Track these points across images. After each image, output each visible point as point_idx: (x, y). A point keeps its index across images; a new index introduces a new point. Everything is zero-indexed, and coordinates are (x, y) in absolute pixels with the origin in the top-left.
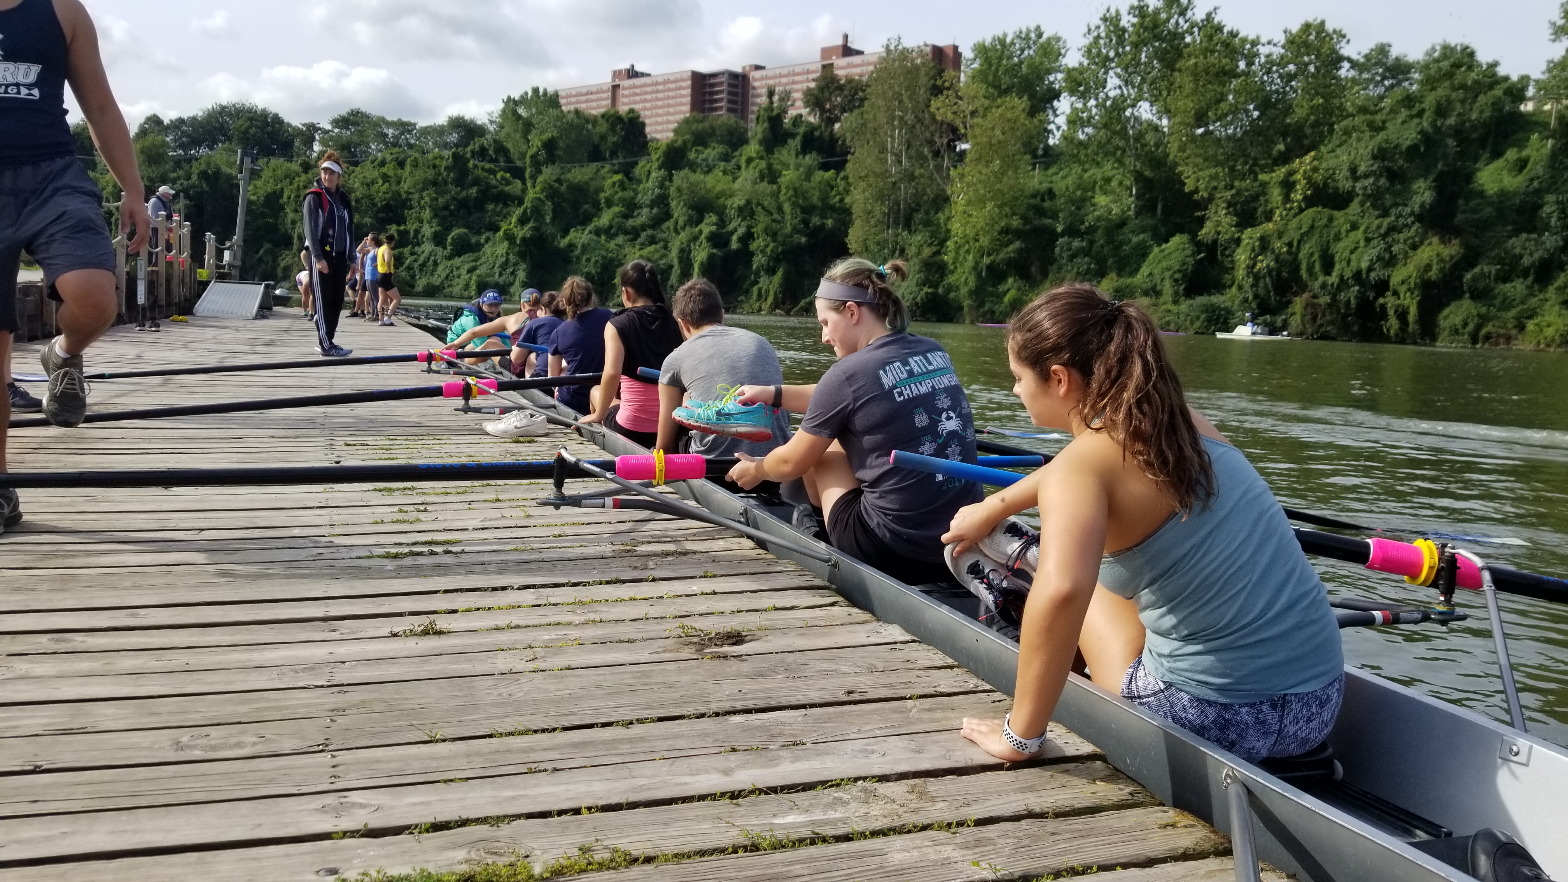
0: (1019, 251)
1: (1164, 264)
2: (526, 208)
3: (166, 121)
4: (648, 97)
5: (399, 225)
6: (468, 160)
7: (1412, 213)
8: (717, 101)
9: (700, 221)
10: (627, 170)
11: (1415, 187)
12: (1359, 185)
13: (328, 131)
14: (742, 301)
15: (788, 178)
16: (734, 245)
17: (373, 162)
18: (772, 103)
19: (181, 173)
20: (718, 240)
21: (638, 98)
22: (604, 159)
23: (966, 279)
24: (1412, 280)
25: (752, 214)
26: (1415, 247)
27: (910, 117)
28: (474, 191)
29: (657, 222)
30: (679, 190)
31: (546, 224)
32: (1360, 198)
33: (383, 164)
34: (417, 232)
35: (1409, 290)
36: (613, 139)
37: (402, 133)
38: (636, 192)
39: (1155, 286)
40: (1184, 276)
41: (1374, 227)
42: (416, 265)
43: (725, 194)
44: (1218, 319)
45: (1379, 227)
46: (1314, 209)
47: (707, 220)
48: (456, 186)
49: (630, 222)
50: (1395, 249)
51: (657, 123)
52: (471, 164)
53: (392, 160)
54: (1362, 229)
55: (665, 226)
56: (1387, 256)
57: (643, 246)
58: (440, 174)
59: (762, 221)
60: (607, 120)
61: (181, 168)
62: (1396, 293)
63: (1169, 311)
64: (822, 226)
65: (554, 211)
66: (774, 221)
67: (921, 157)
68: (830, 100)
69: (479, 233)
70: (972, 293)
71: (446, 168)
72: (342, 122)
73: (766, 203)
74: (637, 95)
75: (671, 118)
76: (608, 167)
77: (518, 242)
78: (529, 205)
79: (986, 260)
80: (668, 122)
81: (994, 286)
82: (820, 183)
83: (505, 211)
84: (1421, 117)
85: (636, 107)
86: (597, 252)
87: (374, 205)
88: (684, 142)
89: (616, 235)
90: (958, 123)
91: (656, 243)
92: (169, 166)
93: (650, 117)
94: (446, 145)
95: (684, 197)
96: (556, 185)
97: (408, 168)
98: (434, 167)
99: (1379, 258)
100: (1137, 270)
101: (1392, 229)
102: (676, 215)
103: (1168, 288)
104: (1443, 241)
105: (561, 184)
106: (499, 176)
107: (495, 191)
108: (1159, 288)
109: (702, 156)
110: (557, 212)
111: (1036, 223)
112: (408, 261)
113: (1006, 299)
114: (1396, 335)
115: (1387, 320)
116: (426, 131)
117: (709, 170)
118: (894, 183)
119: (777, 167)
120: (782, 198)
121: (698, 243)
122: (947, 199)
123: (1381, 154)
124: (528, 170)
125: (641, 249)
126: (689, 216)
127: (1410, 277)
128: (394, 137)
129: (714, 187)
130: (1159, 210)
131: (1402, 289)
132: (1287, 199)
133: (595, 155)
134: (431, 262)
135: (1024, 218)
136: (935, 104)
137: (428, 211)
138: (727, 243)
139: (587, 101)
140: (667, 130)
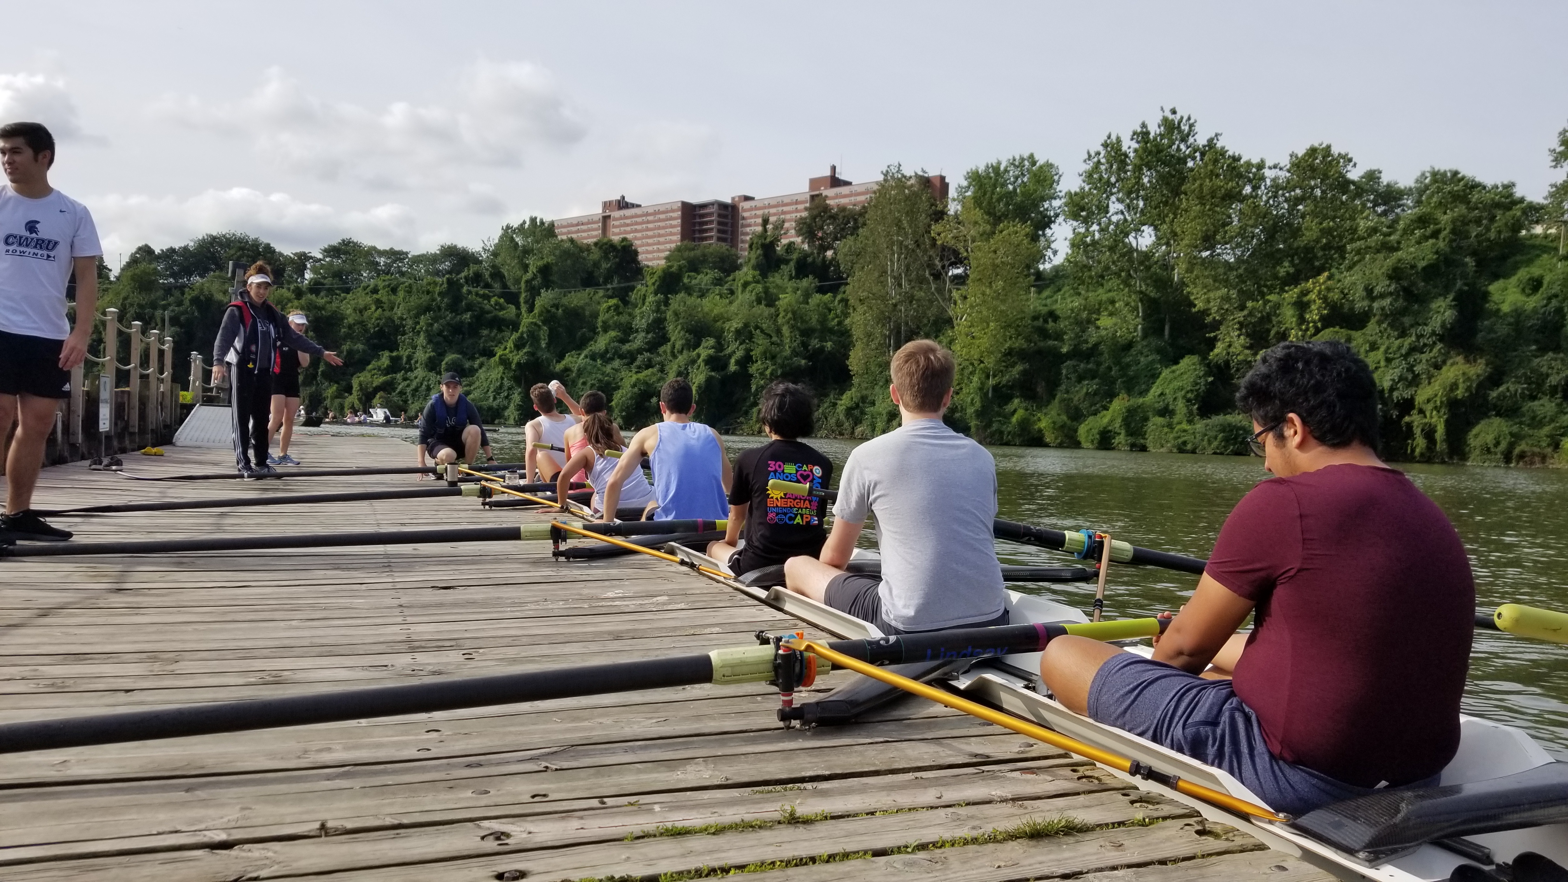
0: (1024, 373)
1: (1177, 384)
2: (522, 333)
3: (157, 251)
4: (639, 227)
5: (391, 351)
6: (462, 286)
7: (1434, 333)
8: (706, 231)
9: (697, 345)
10: (623, 295)
11: (1434, 306)
12: (1376, 305)
13: (320, 260)
14: (742, 423)
15: (786, 300)
16: (733, 367)
17: (365, 288)
18: (765, 230)
19: (171, 299)
20: (716, 363)
21: (628, 229)
22: (597, 284)
23: (972, 400)
24: (1438, 399)
25: (751, 337)
26: (1438, 367)
27: (910, 243)
28: (467, 316)
29: (653, 347)
30: (676, 314)
31: (542, 349)
32: (1377, 318)
33: (375, 291)
34: (409, 358)
35: (1436, 408)
36: (605, 265)
37: (395, 261)
38: (633, 317)
39: (1168, 405)
40: (1197, 396)
41: (1394, 348)
42: (408, 390)
43: (723, 317)
44: (1235, 439)
45: (1400, 348)
46: (1332, 329)
47: (704, 344)
48: (451, 312)
49: (626, 347)
50: (1417, 369)
51: (648, 252)
52: (465, 289)
53: (384, 287)
54: (1382, 349)
55: (661, 350)
56: (1410, 376)
57: (640, 369)
58: (434, 300)
59: (761, 344)
60: (601, 248)
61: (171, 295)
62: (1421, 412)
63: (1185, 431)
64: (822, 349)
65: (550, 336)
66: (772, 343)
67: (921, 280)
68: (822, 228)
69: (473, 358)
70: (980, 414)
71: (440, 294)
72: (333, 251)
73: (764, 326)
74: (628, 225)
75: (661, 247)
76: (601, 293)
77: (513, 366)
78: (525, 329)
79: (991, 382)
80: (659, 251)
81: (1000, 406)
82: (818, 305)
83: (499, 336)
84: (1437, 238)
85: (630, 236)
86: (594, 376)
87: (366, 331)
88: (680, 268)
89: (612, 359)
90: (960, 247)
91: (652, 367)
92: (160, 293)
93: (643, 245)
94: (437, 273)
95: (681, 321)
96: (553, 310)
97: (401, 294)
98: (428, 292)
99: (1401, 378)
100: (1147, 391)
101: (1413, 350)
102: (673, 339)
103: (1180, 407)
104: (1467, 361)
105: (558, 309)
106: (493, 301)
107: (489, 316)
108: (1171, 407)
109: (694, 282)
110: (553, 337)
111: (1042, 344)
112: (400, 387)
113: (1014, 420)
114: (1422, 454)
115: (1414, 439)
116: (419, 259)
117: (703, 294)
118: (895, 305)
119: (773, 290)
120: (780, 320)
121: (696, 366)
122: (949, 322)
123: (1395, 274)
124: (523, 295)
125: (637, 372)
126: (687, 340)
127: (1436, 395)
128: (386, 264)
129: (712, 311)
130: (1167, 332)
131: (1428, 408)
132: (1302, 320)
133: (589, 281)
134: (424, 386)
135: (1028, 340)
136: (936, 228)
137: (422, 338)
138: (726, 366)
139: (578, 231)
140: (659, 258)
